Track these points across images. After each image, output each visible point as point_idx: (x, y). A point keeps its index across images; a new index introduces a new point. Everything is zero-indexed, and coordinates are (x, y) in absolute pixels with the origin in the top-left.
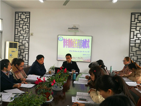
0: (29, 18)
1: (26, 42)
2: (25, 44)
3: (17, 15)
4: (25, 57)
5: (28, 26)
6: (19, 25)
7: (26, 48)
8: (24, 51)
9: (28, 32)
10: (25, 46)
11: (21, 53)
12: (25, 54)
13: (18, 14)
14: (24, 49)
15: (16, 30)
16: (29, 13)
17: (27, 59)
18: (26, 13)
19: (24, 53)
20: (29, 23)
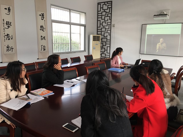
0: (111, 7)
1: (108, 34)
2: (107, 37)
3: (99, 6)
4: (107, 50)
5: (110, 16)
6: (101, 17)
7: (108, 41)
8: (106, 44)
9: (110, 23)
10: (107, 38)
11: (103, 45)
12: (107, 47)
13: (100, 4)
14: (106, 42)
15: (99, 22)
16: (111, 2)
17: (108, 52)
18: (108, 3)
19: (106, 45)
20: (111, 14)
